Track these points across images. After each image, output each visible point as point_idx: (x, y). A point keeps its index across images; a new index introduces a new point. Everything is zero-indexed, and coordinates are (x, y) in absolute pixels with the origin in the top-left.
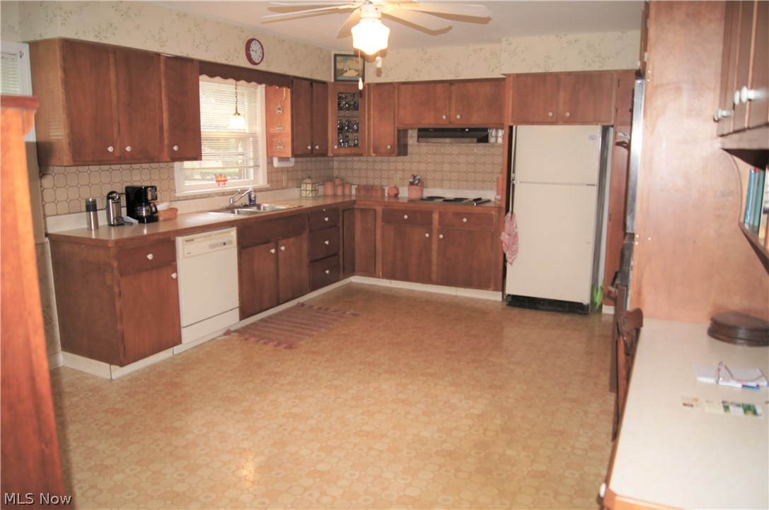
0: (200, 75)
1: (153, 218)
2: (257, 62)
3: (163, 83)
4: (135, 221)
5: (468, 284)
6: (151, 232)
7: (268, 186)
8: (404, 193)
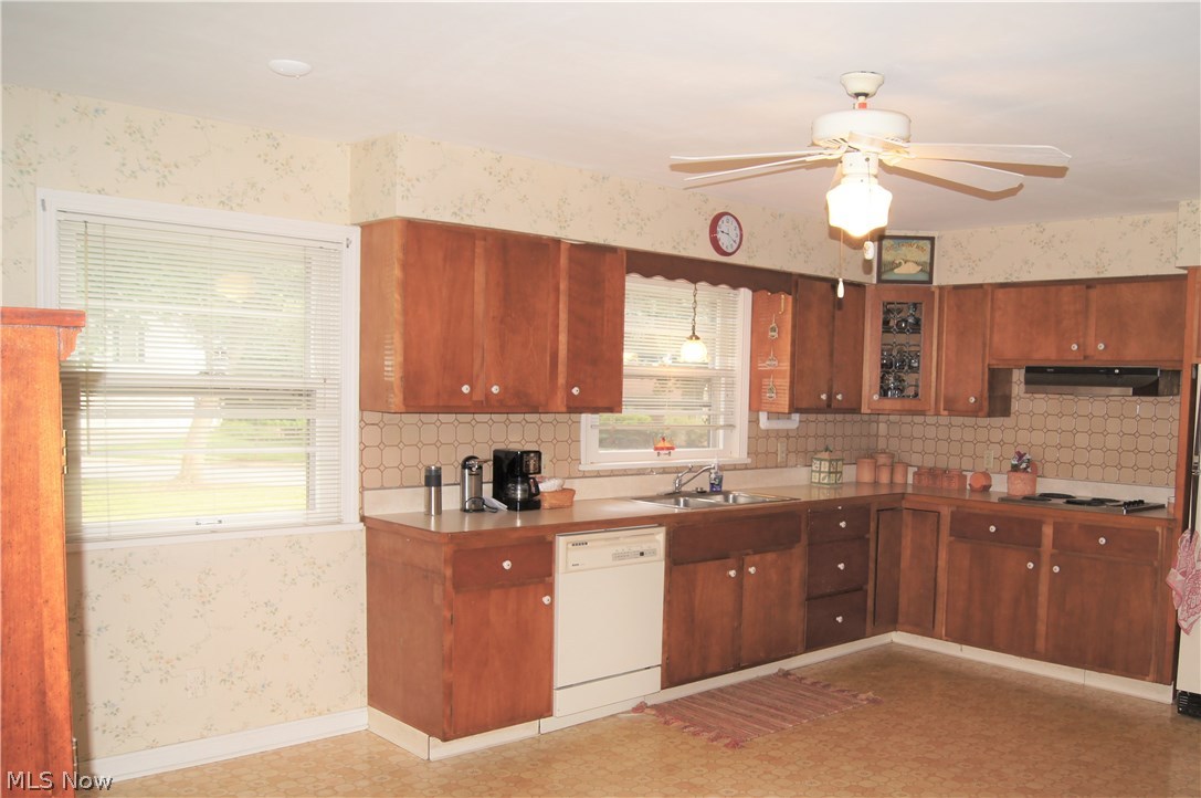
0: (628, 272)
1: (532, 503)
2: (730, 251)
3: (563, 286)
4: (503, 507)
5: (1104, 664)
6: (527, 524)
7: (749, 461)
8: (1000, 486)
